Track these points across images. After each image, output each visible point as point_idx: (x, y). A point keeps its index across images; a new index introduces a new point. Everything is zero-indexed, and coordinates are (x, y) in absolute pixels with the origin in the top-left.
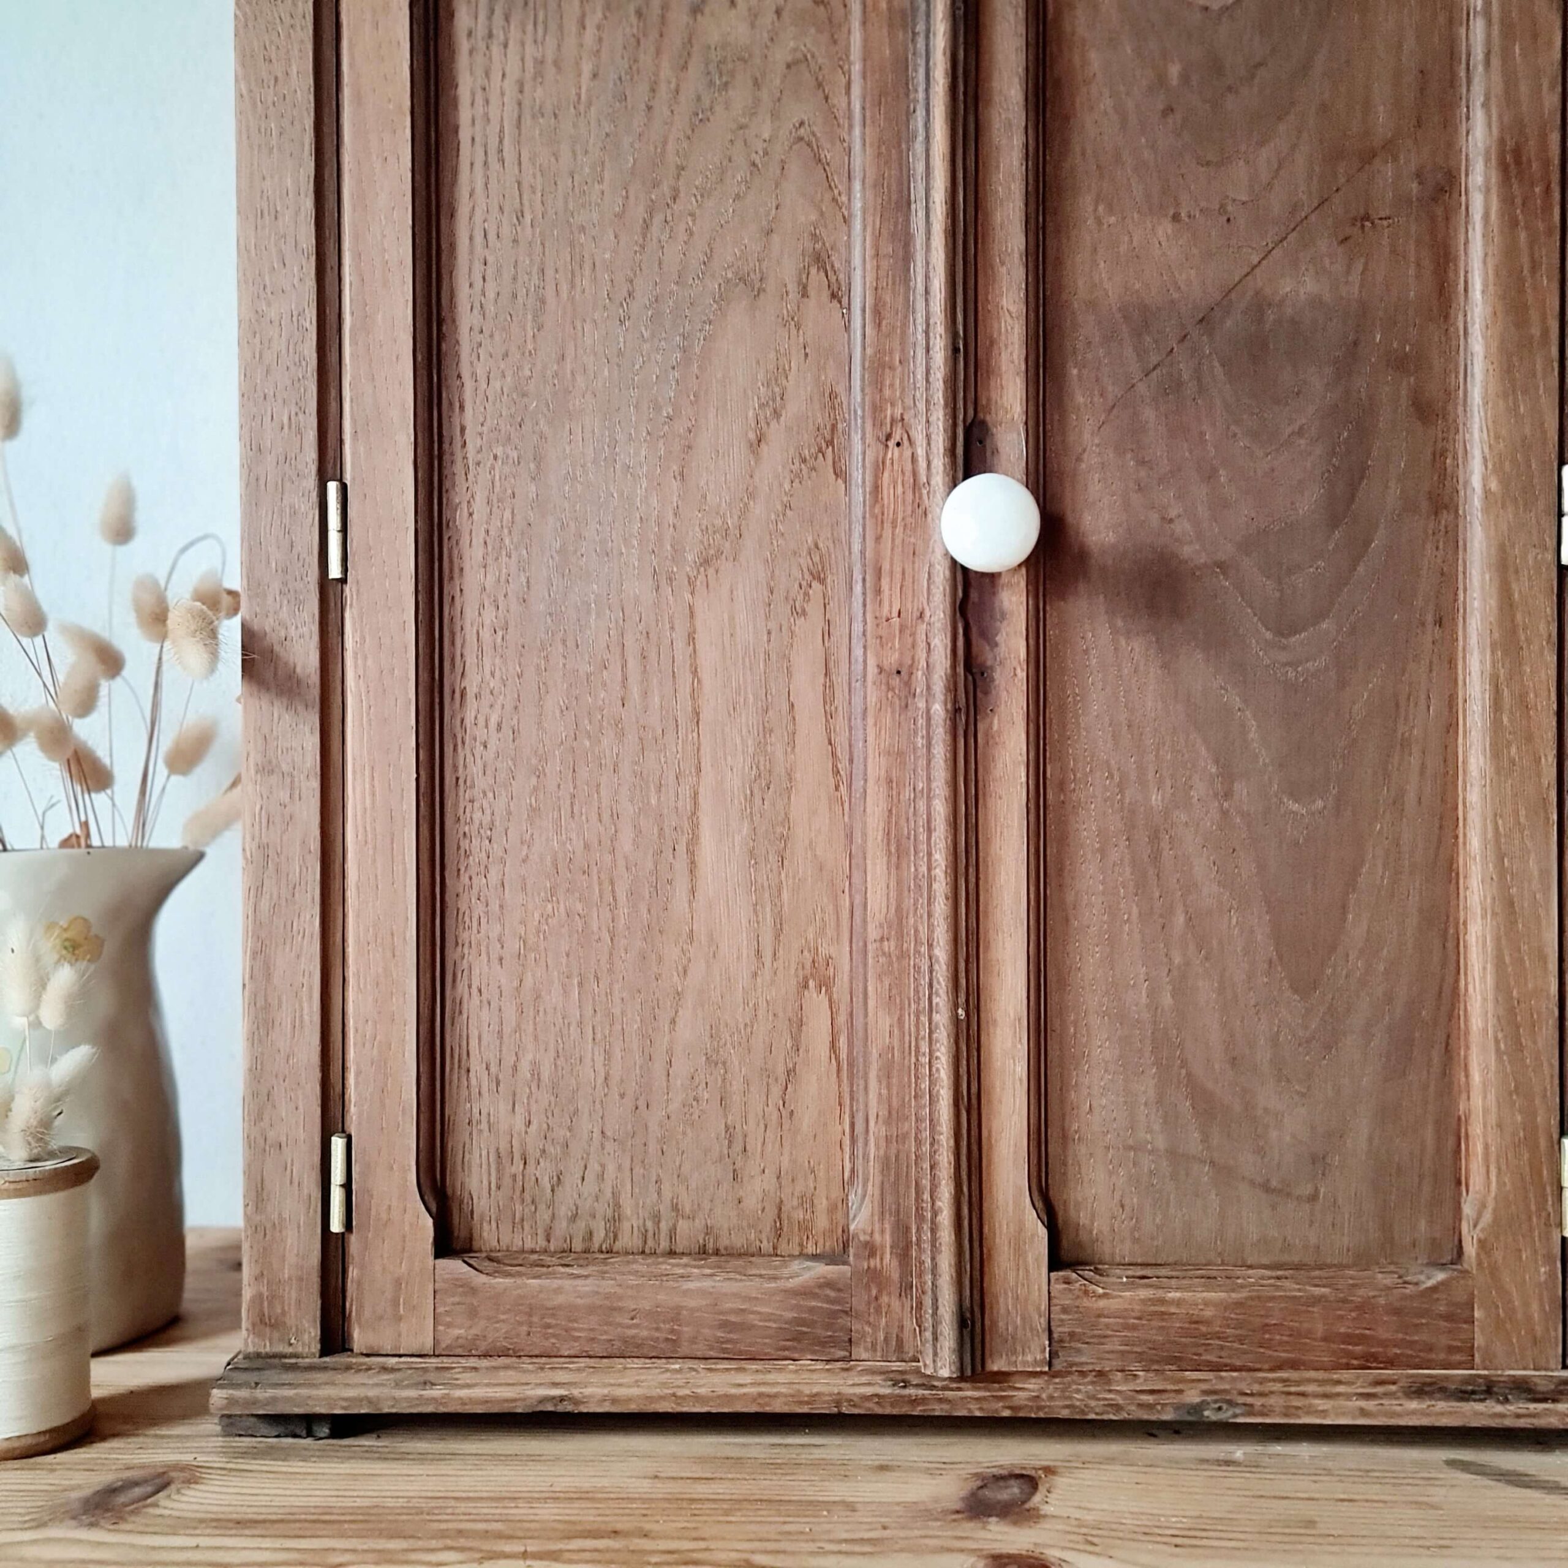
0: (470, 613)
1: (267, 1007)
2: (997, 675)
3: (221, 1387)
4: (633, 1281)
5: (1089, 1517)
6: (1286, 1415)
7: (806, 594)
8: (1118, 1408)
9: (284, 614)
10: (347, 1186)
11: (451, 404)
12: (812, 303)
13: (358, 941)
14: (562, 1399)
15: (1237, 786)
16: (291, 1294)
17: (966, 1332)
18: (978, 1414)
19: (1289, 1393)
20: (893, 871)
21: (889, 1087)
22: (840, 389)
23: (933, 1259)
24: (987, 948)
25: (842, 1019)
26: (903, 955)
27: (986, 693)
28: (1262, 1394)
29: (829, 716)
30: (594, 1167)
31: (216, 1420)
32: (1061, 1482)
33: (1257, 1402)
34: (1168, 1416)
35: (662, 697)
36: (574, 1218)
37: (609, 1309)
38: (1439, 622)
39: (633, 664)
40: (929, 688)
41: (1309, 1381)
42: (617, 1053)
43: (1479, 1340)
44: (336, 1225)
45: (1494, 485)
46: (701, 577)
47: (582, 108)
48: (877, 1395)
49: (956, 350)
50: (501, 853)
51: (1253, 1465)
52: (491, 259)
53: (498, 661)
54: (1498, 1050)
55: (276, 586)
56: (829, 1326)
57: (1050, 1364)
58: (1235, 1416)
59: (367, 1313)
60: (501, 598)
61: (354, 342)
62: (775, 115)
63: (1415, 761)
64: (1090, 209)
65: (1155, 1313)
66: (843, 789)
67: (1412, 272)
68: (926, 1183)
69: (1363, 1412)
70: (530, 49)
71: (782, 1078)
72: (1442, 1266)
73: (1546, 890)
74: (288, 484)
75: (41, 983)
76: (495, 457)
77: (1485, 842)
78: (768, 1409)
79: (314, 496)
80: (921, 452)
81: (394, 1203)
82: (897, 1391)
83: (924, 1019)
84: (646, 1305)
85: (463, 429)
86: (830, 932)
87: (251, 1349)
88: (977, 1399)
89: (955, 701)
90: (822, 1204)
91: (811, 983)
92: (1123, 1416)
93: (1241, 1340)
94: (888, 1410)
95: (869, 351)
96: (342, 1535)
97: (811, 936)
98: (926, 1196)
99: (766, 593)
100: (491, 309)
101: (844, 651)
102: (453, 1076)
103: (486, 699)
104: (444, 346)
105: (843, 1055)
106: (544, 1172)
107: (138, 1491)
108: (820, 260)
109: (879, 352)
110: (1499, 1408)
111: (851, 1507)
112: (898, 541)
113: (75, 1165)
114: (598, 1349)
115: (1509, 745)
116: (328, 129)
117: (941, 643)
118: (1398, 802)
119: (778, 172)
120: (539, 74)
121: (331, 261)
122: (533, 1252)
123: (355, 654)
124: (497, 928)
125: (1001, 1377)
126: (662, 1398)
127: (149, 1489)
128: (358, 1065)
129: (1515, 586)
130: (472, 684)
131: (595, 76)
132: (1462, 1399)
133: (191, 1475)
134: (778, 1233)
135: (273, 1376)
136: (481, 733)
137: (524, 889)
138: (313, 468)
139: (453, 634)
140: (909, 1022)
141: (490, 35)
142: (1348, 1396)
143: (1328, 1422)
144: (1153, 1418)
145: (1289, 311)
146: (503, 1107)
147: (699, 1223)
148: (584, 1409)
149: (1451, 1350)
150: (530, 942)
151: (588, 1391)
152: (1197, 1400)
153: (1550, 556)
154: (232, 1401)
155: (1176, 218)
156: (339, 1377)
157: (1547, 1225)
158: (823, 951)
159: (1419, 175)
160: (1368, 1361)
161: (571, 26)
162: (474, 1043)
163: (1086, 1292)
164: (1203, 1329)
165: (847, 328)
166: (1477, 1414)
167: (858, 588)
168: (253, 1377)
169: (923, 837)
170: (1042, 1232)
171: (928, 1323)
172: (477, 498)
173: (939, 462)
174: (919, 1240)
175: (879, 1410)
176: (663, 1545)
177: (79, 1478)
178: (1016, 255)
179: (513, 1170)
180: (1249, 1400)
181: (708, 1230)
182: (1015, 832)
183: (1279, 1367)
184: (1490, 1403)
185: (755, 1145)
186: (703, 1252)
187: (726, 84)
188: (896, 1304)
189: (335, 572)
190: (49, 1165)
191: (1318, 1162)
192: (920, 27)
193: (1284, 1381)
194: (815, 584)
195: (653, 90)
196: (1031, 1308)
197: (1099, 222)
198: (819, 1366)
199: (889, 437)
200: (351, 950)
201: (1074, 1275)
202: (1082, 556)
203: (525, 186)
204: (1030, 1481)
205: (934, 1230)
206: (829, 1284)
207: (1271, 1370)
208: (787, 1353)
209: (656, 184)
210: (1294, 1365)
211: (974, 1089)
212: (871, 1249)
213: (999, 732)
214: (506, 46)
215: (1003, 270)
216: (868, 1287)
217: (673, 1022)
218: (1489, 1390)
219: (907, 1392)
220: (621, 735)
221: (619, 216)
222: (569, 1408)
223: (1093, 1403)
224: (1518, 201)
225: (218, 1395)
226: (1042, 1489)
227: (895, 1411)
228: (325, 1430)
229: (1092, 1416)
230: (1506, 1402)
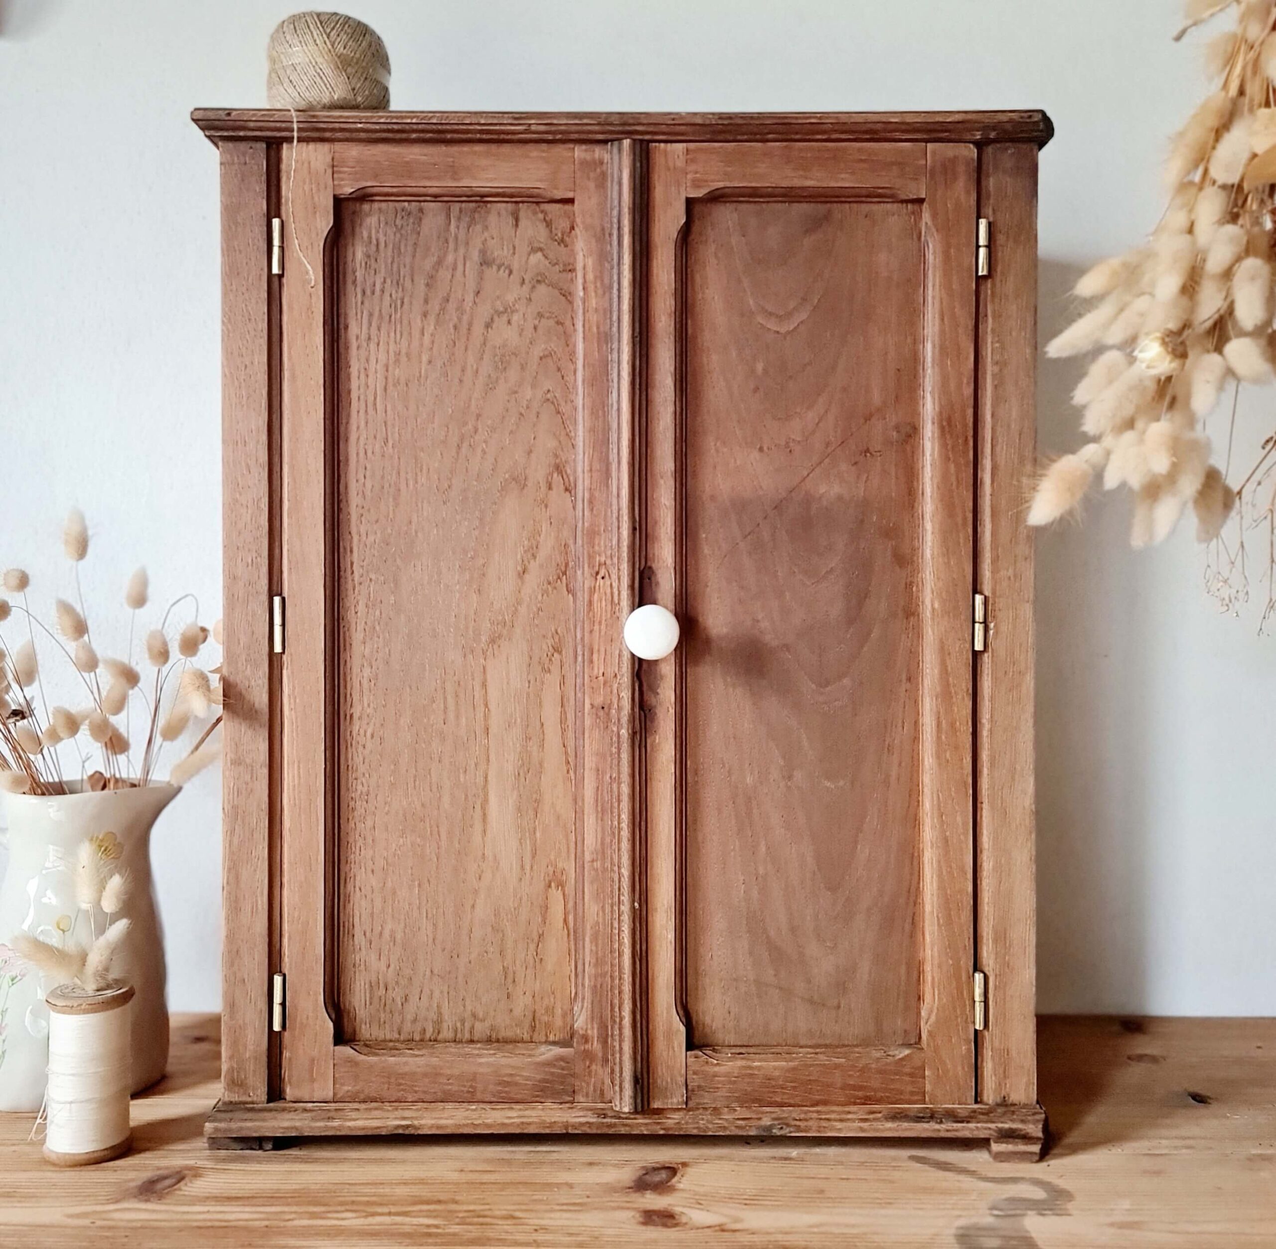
0: (356, 670)
1: (236, 901)
2: (657, 711)
3: (210, 1122)
4: (449, 1058)
5: (702, 1190)
6: (819, 1132)
7: (550, 660)
8: (725, 1128)
9: (248, 672)
10: (283, 1004)
11: (345, 549)
12: (553, 493)
13: (290, 863)
14: (408, 1126)
15: (795, 773)
16: (250, 1066)
17: (638, 1087)
18: (645, 1132)
19: (821, 1119)
20: (599, 821)
21: (597, 946)
22: (571, 542)
23: (620, 1045)
24: (651, 869)
25: (571, 905)
26: (605, 870)
27: (652, 721)
28: (806, 1120)
29: (564, 731)
30: (426, 992)
31: (205, 1140)
32: (690, 1170)
33: (803, 1124)
34: (753, 1133)
35: (467, 719)
36: (415, 1020)
37: (434, 1074)
38: (909, 679)
39: (451, 701)
40: (619, 720)
41: (833, 1112)
42: (441, 925)
43: (928, 1088)
44: (277, 1027)
45: (936, 605)
46: (490, 650)
47: (422, 381)
48: (587, 1123)
49: (634, 529)
50: (373, 808)
51: (801, 1160)
52: (368, 467)
53: (372, 697)
54: (939, 924)
55: (244, 657)
56: (562, 1083)
57: (686, 1103)
58: (791, 1132)
59: (294, 1079)
60: (374, 663)
61: (289, 517)
62: (533, 386)
63: (895, 759)
64: (712, 444)
65: (746, 1075)
66: (572, 772)
67: (893, 481)
68: (616, 1001)
69: (862, 1130)
70: (392, 347)
71: (536, 939)
72: (908, 1045)
73: (966, 834)
74: (251, 598)
75: (101, 887)
76: (371, 580)
77: (933, 805)
78: (526, 1131)
79: (266, 604)
80: (615, 585)
81: (311, 1014)
82: (600, 1120)
83: (616, 908)
84: (456, 1072)
85: (352, 564)
86: (564, 854)
87: (227, 1099)
88: (646, 1124)
89: (633, 727)
90: (559, 1012)
91: (553, 884)
92: (728, 1133)
93: (794, 1088)
94: (594, 1131)
95: (586, 524)
96: (288, 1205)
97: (552, 858)
98: (617, 1009)
99: (527, 659)
100: (368, 493)
101: (573, 694)
102: (345, 939)
103: (365, 722)
104: (341, 516)
105: (571, 925)
106: (397, 994)
107: (167, 1182)
108: (559, 469)
109: (591, 525)
110: (937, 1126)
111: (571, 1186)
112: (603, 633)
113: (123, 993)
114: (428, 1097)
115: (945, 751)
116: (275, 392)
117: (626, 695)
118: (886, 783)
119: (535, 419)
120: (397, 361)
121: (276, 468)
122: (391, 1041)
123: (289, 696)
124: (371, 852)
125: (659, 1112)
126: (467, 1125)
127: (174, 1180)
128: (289, 933)
129: (948, 662)
130: (356, 711)
131: (430, 362)
132: (917, 1121)
133: (196, 1173)
134: (533, 1028)
135: (239, 1115)
136: (361, 740)
137: (387, 830)
138: (266, 588)
139: (345, 681)
140: (608, 909)
141: (369, 338)
142: (853, 1120)
143: (842, 1134)
144: (745, 1134)
145: (825, 503)
146: (373, 957)
147: (487, 1024)
148: (420, 1132)
149: (912, 1093)
150: (390, 861)
151: (423, 1122)
152: (769, 1123)
153: (968, 646)
154: (216, 1130)
155: (761, 449)
156: (279, 1115)
157: (966, 1022)
158: (560, 865)
159: (897, 428)
160: (866, 1100)
161: (416, 333)
162: (357, 920)
163: (707, 1062)
164: (773, 1083)
165: (574, 508)
166: (925, 1130)
167: (580, 658)
168: (229, 1115)
169: (616, 805)
170: (683, 1029)
171: (617, 1082)
172: (360, 603)
173: (625, 593)
174: (612, 1035)
175: (589, 1131)
176: (465, 1208)
177: (132, 1175)
178: (669, 474)
179: (380, 994)
180: (798, 1123)
181: (492, 1028)
182: (669, 802)
183: (816, 1104)
184: (932, 1123)
185: (520, 976)
186: (489, 1041)
187: (505, 368)
188: (600, 1071)
189: (278, 649)
190: (109, 993)
191: (841, 986)
192: (615, 346)
193: (818, 1112)
194: (556, 655)
195: (463, 371)
196: (676, 1072)
197: (717, 451)
198: (556, 1106)
199: (597, 573)
200: (286, 866)
201: (700, 1053)
202: (708, 641)
203: (389, 423)
204: (672, 1171)
205: (620, 1029)
206: (562, 1059)
207: (812, 1106)
208: (538, 1099)
209: (465, 424)
210: (825, 1103)
211: (644, 948)
212: (586, 1039)
213: (659, 743)
214: (378, 345)
215: (662, 482)
216: (584, 1060)
217: (473, 906)
218: (932, 1116)
219: (605, 1120)
220: (443, 740)
221: (444, 442)
222: (412, 1132)
223: (710, 1126)
224: (949, 447)
225: (209, 1126)
226: (679, 1175)
227: (599, 1132)
228: (269, 1146)
229: (710, 1133)
230: (941, 1122)
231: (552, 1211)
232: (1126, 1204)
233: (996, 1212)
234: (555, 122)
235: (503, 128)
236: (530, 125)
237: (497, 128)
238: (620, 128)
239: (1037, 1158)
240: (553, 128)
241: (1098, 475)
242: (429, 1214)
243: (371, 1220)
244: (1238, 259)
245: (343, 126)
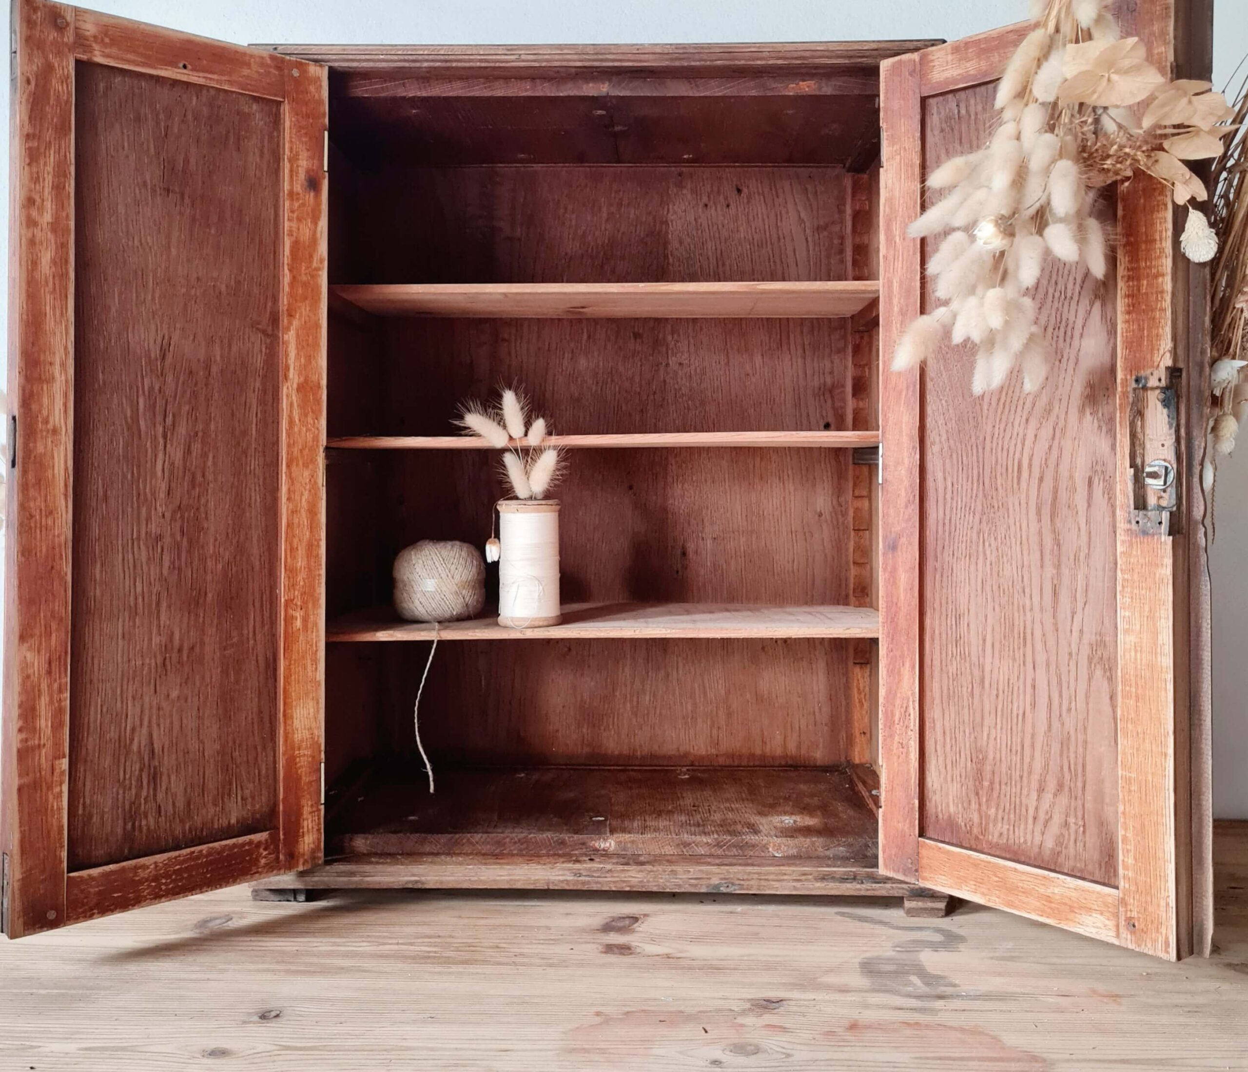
5: (657, 932)
6: (759, 889)
8: (680, 886)
14: (417, 882)
18: (614, 889)
19: (761, 880)
28: (748, 880)
32: (649, 919)
33: (746, 883)
48: (566, 880)
51: (743, 914)
58: (735, 891)
69: (795, 888)
78: (514, 887)
82: (576, 878)
88: (614, 883)
92: (682, 890)
94: (571, 887)
107: (218, 922)
110: (858, 886)
111: (549, 928)
132: (841, 882)
133: (242, 916)
143: (778, 893)
144: (697, 891)
148: (427, 887)
151: (429, 878)
152: (717, 882)
166: (848, 889)
175: (567, 888)
176: (459, 941)
177: (189, 916)
180: (742, 882)
184: (854, 884)
193: (758, 873)
198: (539, 866)
204: (635, 919)
218: (855, 879)
219: (581, 878)
222: (420, 886)
223: (668, 885)
226: (640, 922)
227: (575, 888)
228: (302, 898)
229: (668, 890)
230: (862, 883)
231: (532, 943)
232: (1010, 945)
233: (898, 949)
234: (541, 52)
235: (498, 57)
236: (520, 55)
237: (494, 57)
238: (595, 57)
239: (943, 913)
240: (540, 57)
241: (947, 332)
242: (430, 945)
243: (381, 947)
244: (1053, 161)
245: (367, 57)
